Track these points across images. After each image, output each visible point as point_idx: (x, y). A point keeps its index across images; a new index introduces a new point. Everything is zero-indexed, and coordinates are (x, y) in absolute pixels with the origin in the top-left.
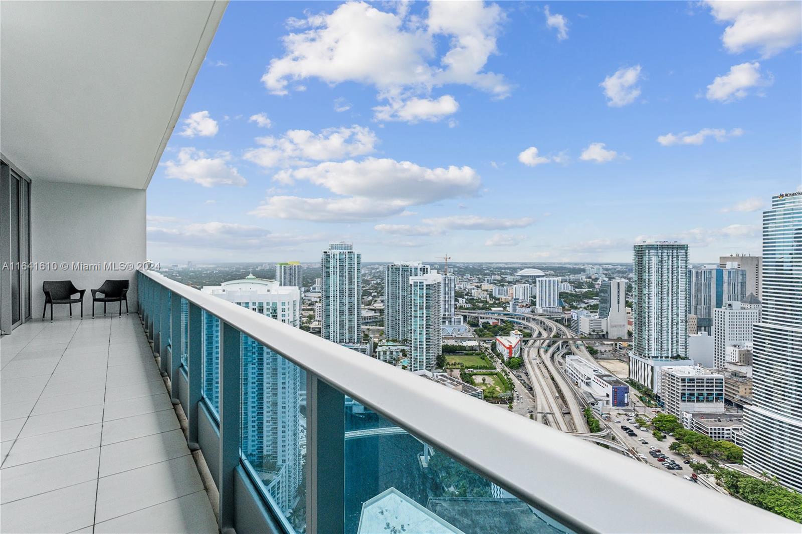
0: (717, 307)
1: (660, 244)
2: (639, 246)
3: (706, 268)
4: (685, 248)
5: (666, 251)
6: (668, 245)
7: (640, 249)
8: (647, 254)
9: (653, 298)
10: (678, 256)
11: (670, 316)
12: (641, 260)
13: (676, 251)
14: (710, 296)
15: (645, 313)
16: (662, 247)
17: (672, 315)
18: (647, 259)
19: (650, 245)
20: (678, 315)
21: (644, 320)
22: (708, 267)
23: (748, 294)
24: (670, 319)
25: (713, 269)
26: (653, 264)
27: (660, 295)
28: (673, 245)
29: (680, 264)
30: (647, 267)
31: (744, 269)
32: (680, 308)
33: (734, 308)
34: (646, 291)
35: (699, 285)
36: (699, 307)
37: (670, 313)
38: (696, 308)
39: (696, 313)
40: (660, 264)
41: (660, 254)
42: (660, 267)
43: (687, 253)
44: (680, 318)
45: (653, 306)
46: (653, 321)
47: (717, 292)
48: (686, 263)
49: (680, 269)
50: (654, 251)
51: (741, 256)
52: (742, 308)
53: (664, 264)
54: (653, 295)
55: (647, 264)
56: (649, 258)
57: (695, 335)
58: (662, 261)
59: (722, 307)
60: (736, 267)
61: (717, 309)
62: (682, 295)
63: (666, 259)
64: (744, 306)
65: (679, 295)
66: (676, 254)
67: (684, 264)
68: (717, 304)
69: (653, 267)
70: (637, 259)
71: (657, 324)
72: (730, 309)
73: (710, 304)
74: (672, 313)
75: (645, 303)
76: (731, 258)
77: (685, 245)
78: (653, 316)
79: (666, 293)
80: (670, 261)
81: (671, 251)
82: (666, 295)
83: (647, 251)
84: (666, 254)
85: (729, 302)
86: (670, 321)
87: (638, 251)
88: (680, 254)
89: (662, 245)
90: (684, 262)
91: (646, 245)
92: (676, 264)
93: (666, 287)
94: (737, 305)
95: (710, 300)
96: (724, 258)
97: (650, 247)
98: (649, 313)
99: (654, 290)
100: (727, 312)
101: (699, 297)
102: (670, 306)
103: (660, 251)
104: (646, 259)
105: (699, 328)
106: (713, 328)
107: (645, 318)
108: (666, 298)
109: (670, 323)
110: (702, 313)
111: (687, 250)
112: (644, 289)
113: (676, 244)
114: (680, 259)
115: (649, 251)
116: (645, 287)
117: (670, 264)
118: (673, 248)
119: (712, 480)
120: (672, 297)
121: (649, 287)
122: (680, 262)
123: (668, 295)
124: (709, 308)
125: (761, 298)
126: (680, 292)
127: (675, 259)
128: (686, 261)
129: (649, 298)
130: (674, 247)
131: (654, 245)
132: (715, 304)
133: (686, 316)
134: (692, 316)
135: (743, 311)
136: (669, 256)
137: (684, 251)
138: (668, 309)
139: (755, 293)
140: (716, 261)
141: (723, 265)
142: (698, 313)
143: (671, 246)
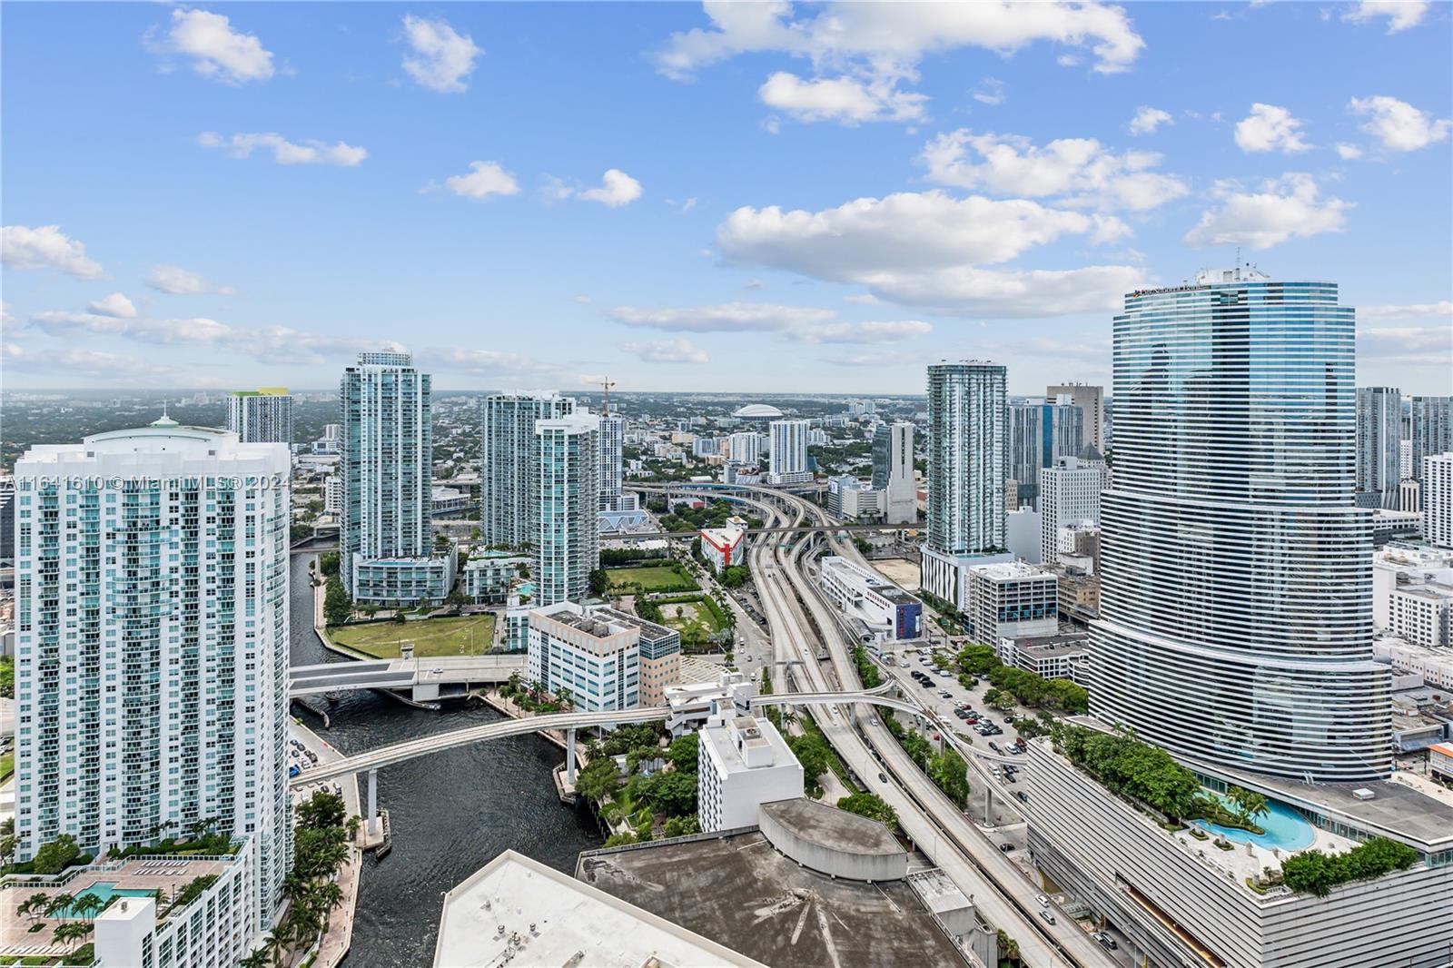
0: (1044, 467)
1: (966, 364)
2: (937, 367)
3: (1030, 404)
4: (1001, 371)
5: (975, 376)
6: (978, 367)
7: (938, 373)
8: (948, 380)
9: (957, 453)
10: (992, 385)
11: (982, 482)
12: (938, 390)
13: (988, 377)
14: (1035, 449)
15: (945, 478)
16: (971, 370)
17: (984, 481)
18: (949, 390)
19: (952, 366)
20: (992, 480)
21: (943, 490)
22: (1033, 402)
23: (1085, 444)
24: (982, 487)
25: (1038, 406)
26: (957, 397)
27: (967, 449)
28: (985, 367)
29: (995, 398)
30: (948, 402)
31: (1080, 405)
32: (995, 469)
33: (1068, 467)
34: (946, 443)
35: (1020, 432)
36: (1020, 466)
37: (982, 478)
38: (1016, 468)
39: (1016, 478)
40: (966, 397)
41: (967, 381)
42: (967, 401)
43: (1004, 380)
44: (995, 486)
45: (957, 466)
46: (957, 492)
47: (1044, 443)
48: (1004, 396)
49: (995, 406)
50: (957, 376)
51: (1075, 385)
52: (1080, 467)
53: (973, 398)
54: (957, 449)
55: (948, 397)
56: (950, 387)
57: (1015, 512)
58: (968, 393)
59: (1053, 467)
60: (1070, 403)
61: (1046, 470)
62: (998, 448)
63: (975, 389)
64: (1082, 464)
65: (995, 448)
66: (989, 381)
67: (1001, 398)
68: (1044, 460)
69: (957, 401)
70: (933, 389)
71: (963, 496)
72: (1063, 469)
73: (1035, 462)
74: (984, 477)
75: (945, 461)
76: (1063, 389)
77: (1001, 367)
78: (957, 483)
79: (975, 444)
80: (982, 393)
81: (982, 376)
82: (975, 448)
83: (948, 376)
84: (975, 381)
85: (1061, 458)
86: (981, 491)
87: (935, 375)
88: (996, 381)
89: (970, 366)
90: (1001, 394)
91: (947, 366)
92: (989, 398)
93: (975, 436)
94: (1072, 461)
95: (1035, 455)
96: (1053, 388)
97: (953, 369)
98: (950, 479)
99: (958, 440)
100: (1060, 473)
101: (1021, 451)
102: (982, 466)
103: (967, 376)
104: (946, 388)
105: (1020, 502)
106: (1039, 499)
107: (945, 487)
108: (975, 453)
109: (981, 494)
110: (1025, 476)
111: (1004, 375)
112: (943, 439)
113: (989, 364)
114: (995, 389)
115: (951, 375)
116: (945, 436)
117: (982, 398)
118: (985, 371)
119: (1048, 745)
120: (984, 452)
121: (950, 435)
122: (995, 393)
123: (978, 449)
124: (1034, 467)
125: (1101, 451)
126: (995, 444)
127: (989, 389)
128: (1004, 392)
129: (951, 454)
130: (987, 369)
131: (957, 366)
132: (1042, 461)
133: (1004, 482)
134: (1011, 481)
135: (1080, 471)
136: (979, 384)
137: (1000, 377)
138: (978, 471)
139: (1094, 444)
140: (1045, 393)
141: (1052, 400)
142: (1019, 477)
143: (983, 369)
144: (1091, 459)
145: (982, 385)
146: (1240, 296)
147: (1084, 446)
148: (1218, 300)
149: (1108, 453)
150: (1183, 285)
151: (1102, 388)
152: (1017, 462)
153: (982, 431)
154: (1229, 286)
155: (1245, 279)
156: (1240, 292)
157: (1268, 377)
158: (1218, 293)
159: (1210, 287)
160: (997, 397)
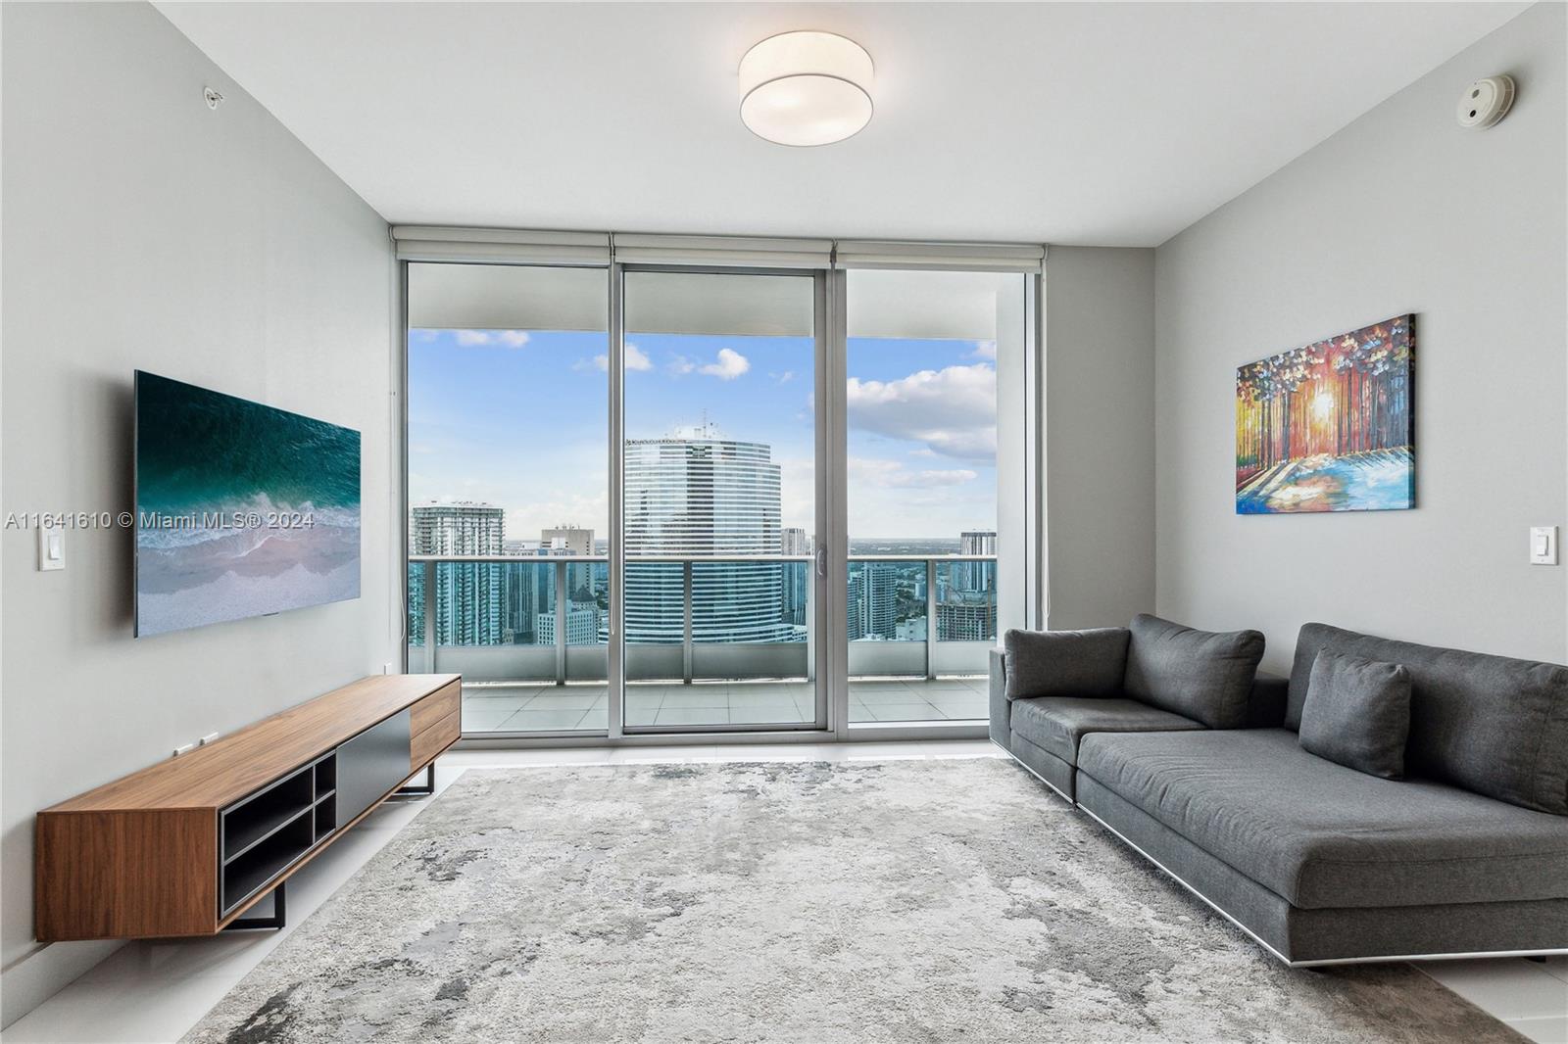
0: (540, 612)
1: (459, 506)
2: (425, 509)
3: (526, 548)
4: (497, 514)
5: (469, 520)
6: (473, 509)
7: (427, 516)
8: (439, 524)
9: (450, 604)
10: (487, 529)
11: (477, 635)
12: (427, 535)
13: (484, 520)
14: (531, 594)
16: (464, 512)
17: (480, 633)
18: (439, 534)
19: (444, 508)
20: (488, 631)
23: (578, 587)
24: (477, 639)
25: (534, 550)
26: (449, 543)
27: (460, 599)
28: (480, 510)
29: (491, 543)
30: (439, 548)
31: (573, 546)
32: (491, 619)
34: (437, 594)
35: (515, 577)
36: (516, 614)
37: (477, 630)
38: (511, 617)
39: (511, 626)
40: (459, 540)
41: (460, 524)
42: (460, 547)
43: (501, 524)
44: (491, 637)
45: (449, 619)
47: (540, 588)
48: (501, 541)
49: (491, 547)
50: (449, 519)
51: (568, 528)
52: (574, 610)
53: (467, 543)
54: (449, 600)
55: (439, 543)
56: (442, 532)
58: (462, 539)
59: (549, 611)
60: (564, 544)
61: (542, 615)
62: (494, 596)
63: (470, 533)
64: (575, 607)
65: (491, 596)
66: (484, 525)
67: (498, 543)
68: (540, 606)
69: (449, 547)
70: (420, 534)
73: (531, 608)
74: (480, 628)
75: (436, 615)
76: (556, 532)
77: (497, 510)
79: (470, 593)
80: (477, 538)
81: (477, 520)
82: (470, 598)
83: (439, 519)
84: (469, 525)
86: (477, 643)
87: (423, 519)
88: (492, 525)
89: (464, 509)
90: (498, 537)
91: (438, 508)
92: (484, 540)
93: (470, 584)
94: (568, 604)
95: (531, 601)
96: (548, 532)
97: (444, 512)
98: (442, 634)
99: (450, 590)
101: (516, 598)
102: (477, 616)
103: (460, 519)
104: (436, 533)
108: (470, 603)
110: (521, 624)
111: (501, 519)
113: (486, 507)
114: (491, 533)
115: (442, 518)
117: (477, 543)
118: (481, 514)
120: (480, 601)
121: (442, 586)
122: (491, 538)
123: (473, 599)
124: (530, 613)
125: (592, 590)
126: (491, 592)
127: (484, 533)
128: (501, 536)
129: (442, 607)
130: (482, 512)
131: (449, 509)
132: (538, 607)
133: (501, 632)
134: (507, 630)
135: (574, 614)
136: (474, 528)
137: (497, 520)
138: (474, 623)
139: (586, 586)
140: (539, 536)
141: (547, 544)
142: (515, 625)
143: (478, 512)
144: (584, 601)
145: (477, 529)
146: (706, 450)
147: (577, 589)
148: (691, 453)
149: (597, 594)
150: (664, 438)
151: (593, 531)
152: (513, 610)
153: (477, 579)
154: (698, 442)
155: (710, 437)
156: (706, 447)
157: (726, 520)
158: (691, 447)
159: (685, 441)
160: (493, 541)
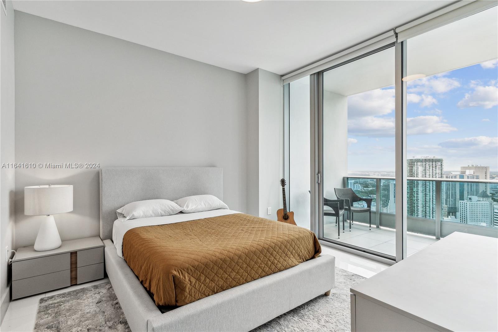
0: (460, 200)
1: (424, 158)
2: (411, 160)
4: (440, 161)
5: (428, 163)
6: (429, 159)
7: (411, 162)
8: (416, 165)
9: (420, 194)
10: (436, 167)
12: (411, 169)
13: (434, 163)
14: (455, 193)
15: (414, 204)
16: (426, 160)
18: (416, 168)
19: (418, 159)
21: (414, 208)
22: (454, 173)
23: (480, 191)
24: (431, 207)
25: (457, 175)
26: (420, 171)
27: (424, 192)
28: (433, 159)
31: (478, 175)
33: (473, 200)
34: (415, 190)
35: (448, 185)
36: (448, 200)
37: (431, 204)
38: (446, 201)
39: (446, 204)
40: (424, 171)
41: (424, 165)
42: (424, 173)
43: (442, 165)
45: (420, 199)
46: (420, 209)
47: (460, 190)
48: (442, 171)
49: (437, 175)
50: (420, 163)
51: (475, 166)
52: (478, 201)
53: (427, 172)
54: (420, 192)
55: (416, 172)
56: (417, 168)
57: (447, 218)
59: (465, 200)
60: (472, 173)
61: (461, 201)
63: (428, 168)
64: (480, 199)
66: (434, 165)
67: (440, 172)
68: (460, 198)
69: (420, 173)
70: (409, 169)
71: (423, 211)
72: (470, 201)
73: (455, 198)
74: (433, 204)
75: (415, 197)
76: (469, 168)
77: (440, 159)
78: (420, 206)
79: (428, 190)
80: (431, 170)
81: (431, 163)
82: (428, 192)
83: (416, 163)
84: (428, 165)
85: (469, 197)
86: (431, 209)
87: (410, 163)
88: (437, 165)
90: (440, 170)
91: (415, 159)
92: (434, 172)
93: (428, 187)
94: (475, 198)
95: (455, 195)
96: (464, 167)
97: (418, 161)
98: (417, 204)
99: (420, 189)
100: (468, 203)
101: (448, 193)
102: (431, 199)
103: (424, 163)
105: (449, 214)
106: (458, 214)
107: (414, 207)
108: (428, 194)
109: (431, 211)
110: (451, 203)
111: (442, 163)
112: (414, 188)
113: (435, 158)
114: (437, 168)
115: (417, 163)
116: (415, 187)
117: (431, 172)
118: (433, 161)
120: (432, 193)
121: (417, 187)
122: (437, 170)
123: (430, 192)
124: (455, 200)
125: (488, 193)
127: (434, 168)
128: (442, 169)
129: (417, 194)
130: (433, 160)
131: (420, 159)
132: (459, 198)
136: (430, 166)
137: (440, 163)
138: (430, 201)
139: (485, 191)
140: (460, 169)
141: (464, 173)
142: (448, 204)
143: (432, 160)
144: (484, 197)
145: (431, 167)
149: (491, 195)
151: (488, 167)
152: (447, 198)
160: (438, 171)
